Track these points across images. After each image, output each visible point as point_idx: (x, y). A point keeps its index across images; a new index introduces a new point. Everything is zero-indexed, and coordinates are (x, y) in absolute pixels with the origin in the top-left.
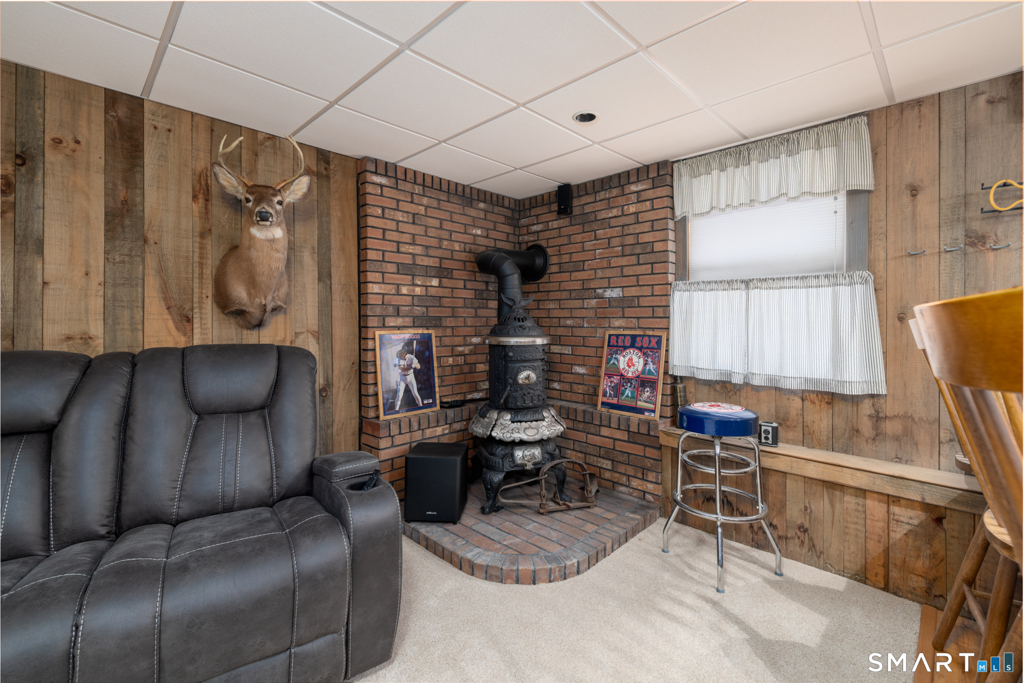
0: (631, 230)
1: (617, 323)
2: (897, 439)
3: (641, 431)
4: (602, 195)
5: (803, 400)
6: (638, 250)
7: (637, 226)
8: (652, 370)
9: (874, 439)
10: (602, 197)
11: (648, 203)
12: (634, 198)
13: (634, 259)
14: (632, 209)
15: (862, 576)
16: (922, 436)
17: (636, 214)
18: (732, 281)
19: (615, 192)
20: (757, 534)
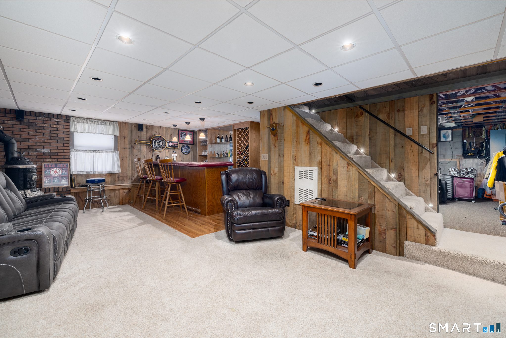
0: (55, 132)
1: (48, 160)
2: (122, 180)
3: (64, 190)
4: (40, 118)
5: (105, 176)
6: (58, 139)
7: (57, 131)
8: (65, 173)
9: (118, 181)
10: (40, 119)
11: (62, 126)
12: (56, 123)
13: (56, 141)
14: (55, 126)
15: (119, 204)
16: (125, 179)
17: (57, 128)
18: (90, 150)
19: (46, 119)
20: (99, 205)
